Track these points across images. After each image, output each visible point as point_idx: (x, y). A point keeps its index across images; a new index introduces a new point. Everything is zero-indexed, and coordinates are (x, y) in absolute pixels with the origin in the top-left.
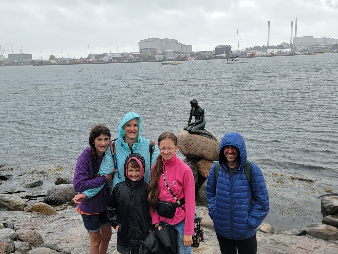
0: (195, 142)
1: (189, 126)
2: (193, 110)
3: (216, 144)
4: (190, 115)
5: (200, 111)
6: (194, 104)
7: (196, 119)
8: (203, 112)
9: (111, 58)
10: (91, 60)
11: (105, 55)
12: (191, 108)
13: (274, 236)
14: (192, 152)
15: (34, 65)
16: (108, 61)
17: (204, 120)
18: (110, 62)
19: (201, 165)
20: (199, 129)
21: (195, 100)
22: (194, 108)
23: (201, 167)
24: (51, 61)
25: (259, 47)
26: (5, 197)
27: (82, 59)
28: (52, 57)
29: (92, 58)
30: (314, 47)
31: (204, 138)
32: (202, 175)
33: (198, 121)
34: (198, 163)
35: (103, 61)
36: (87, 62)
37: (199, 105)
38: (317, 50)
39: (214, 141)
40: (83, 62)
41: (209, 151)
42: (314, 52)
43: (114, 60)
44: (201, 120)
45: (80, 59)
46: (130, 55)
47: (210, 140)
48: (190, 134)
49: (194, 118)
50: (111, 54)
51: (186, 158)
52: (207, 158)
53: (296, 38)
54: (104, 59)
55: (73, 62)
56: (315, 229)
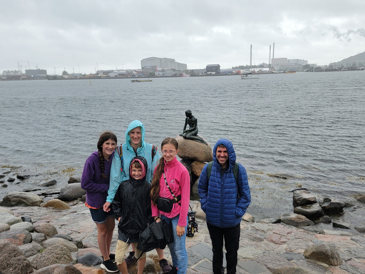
0: (190, 146)
1: (184, 133)
2: (188, 119)
3: (207, 148)
4: (185, 123)
5: (194, 120)
6: (189, 114)
7: (190, 127)
8: (196, 121)
9: (117, 74)
10: (99, 75)
11: (112, 71)
12: (186, 117)
13: (255, 224)
14: (187, 155)
15: (49, 79)
16: (114, 76)
17: (197, 127)
18: (116, 77)
19: (194, 166)
20: (192, 135)
21: (190, 111)
22: (188, 117)
23: (195, 168)
24: (64, 76)
25: (243, 66)
26: (23, 195)
27: (91, 74)
28: (65, 73)
29: (100, 74)
30: (288, 67)
31: (197, 143)
32: (195, 174)
33: (192, 128)
34: (192, 164)
35: (109, 76)
36: (96, 78)
37: (193, 115)
38: (290, 69)
39: (205, 145)
40: (92, 78)
41: (201, 154)
42: (288, 72)
43: (120, 76)
44: (194, 127)
45: (90, 75)
46: (134, 72)
47: (202, 145)
48: (185, 140)
49: (189, 126)
50: (117, 70)
51: (182, 160)
52: (199, 160)
53: (273, 59)
54: (111, 75)
55: (83, 77)
56: (288, 218)
